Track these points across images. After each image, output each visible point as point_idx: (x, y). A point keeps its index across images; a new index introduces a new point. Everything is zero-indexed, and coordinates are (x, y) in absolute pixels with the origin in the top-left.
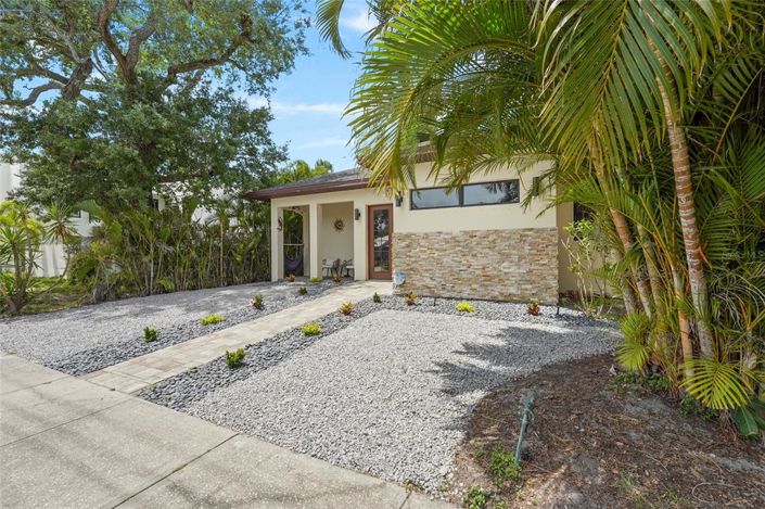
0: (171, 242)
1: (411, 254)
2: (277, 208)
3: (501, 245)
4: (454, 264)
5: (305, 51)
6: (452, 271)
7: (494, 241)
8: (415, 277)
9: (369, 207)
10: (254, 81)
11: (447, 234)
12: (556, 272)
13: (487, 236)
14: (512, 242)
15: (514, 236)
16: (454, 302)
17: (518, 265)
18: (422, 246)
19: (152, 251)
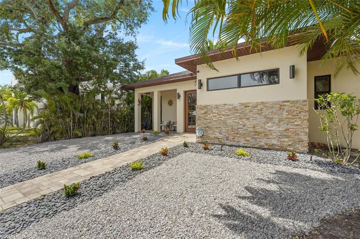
0: (81, 111)
1: (207, 118)
2: (138, 93)
3: (266, 112)
4: (234, 124)
5: (153, 9)
6: (232, 128)
7: (261, 110)
8: (209, 132)
9: (185, 92)
10: (129, 29)
11: (230, 105)
12: (307, 130)
13: (257, 106)
14: (274, 110)
15: (276, 106)
16: (234, 148)
17: (279, 126)
18: (215, 113)
19: (71, 115)
